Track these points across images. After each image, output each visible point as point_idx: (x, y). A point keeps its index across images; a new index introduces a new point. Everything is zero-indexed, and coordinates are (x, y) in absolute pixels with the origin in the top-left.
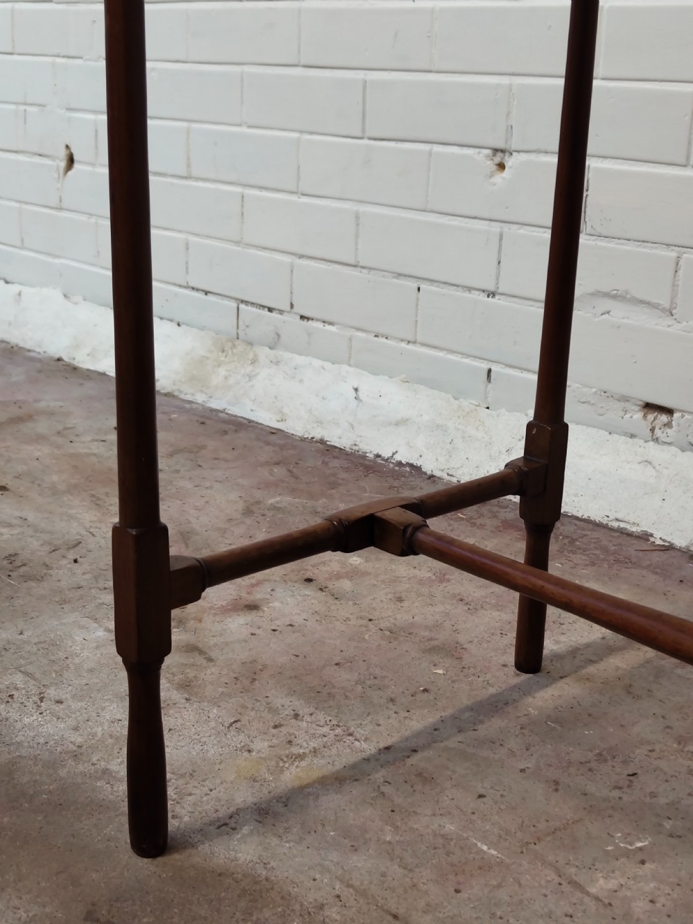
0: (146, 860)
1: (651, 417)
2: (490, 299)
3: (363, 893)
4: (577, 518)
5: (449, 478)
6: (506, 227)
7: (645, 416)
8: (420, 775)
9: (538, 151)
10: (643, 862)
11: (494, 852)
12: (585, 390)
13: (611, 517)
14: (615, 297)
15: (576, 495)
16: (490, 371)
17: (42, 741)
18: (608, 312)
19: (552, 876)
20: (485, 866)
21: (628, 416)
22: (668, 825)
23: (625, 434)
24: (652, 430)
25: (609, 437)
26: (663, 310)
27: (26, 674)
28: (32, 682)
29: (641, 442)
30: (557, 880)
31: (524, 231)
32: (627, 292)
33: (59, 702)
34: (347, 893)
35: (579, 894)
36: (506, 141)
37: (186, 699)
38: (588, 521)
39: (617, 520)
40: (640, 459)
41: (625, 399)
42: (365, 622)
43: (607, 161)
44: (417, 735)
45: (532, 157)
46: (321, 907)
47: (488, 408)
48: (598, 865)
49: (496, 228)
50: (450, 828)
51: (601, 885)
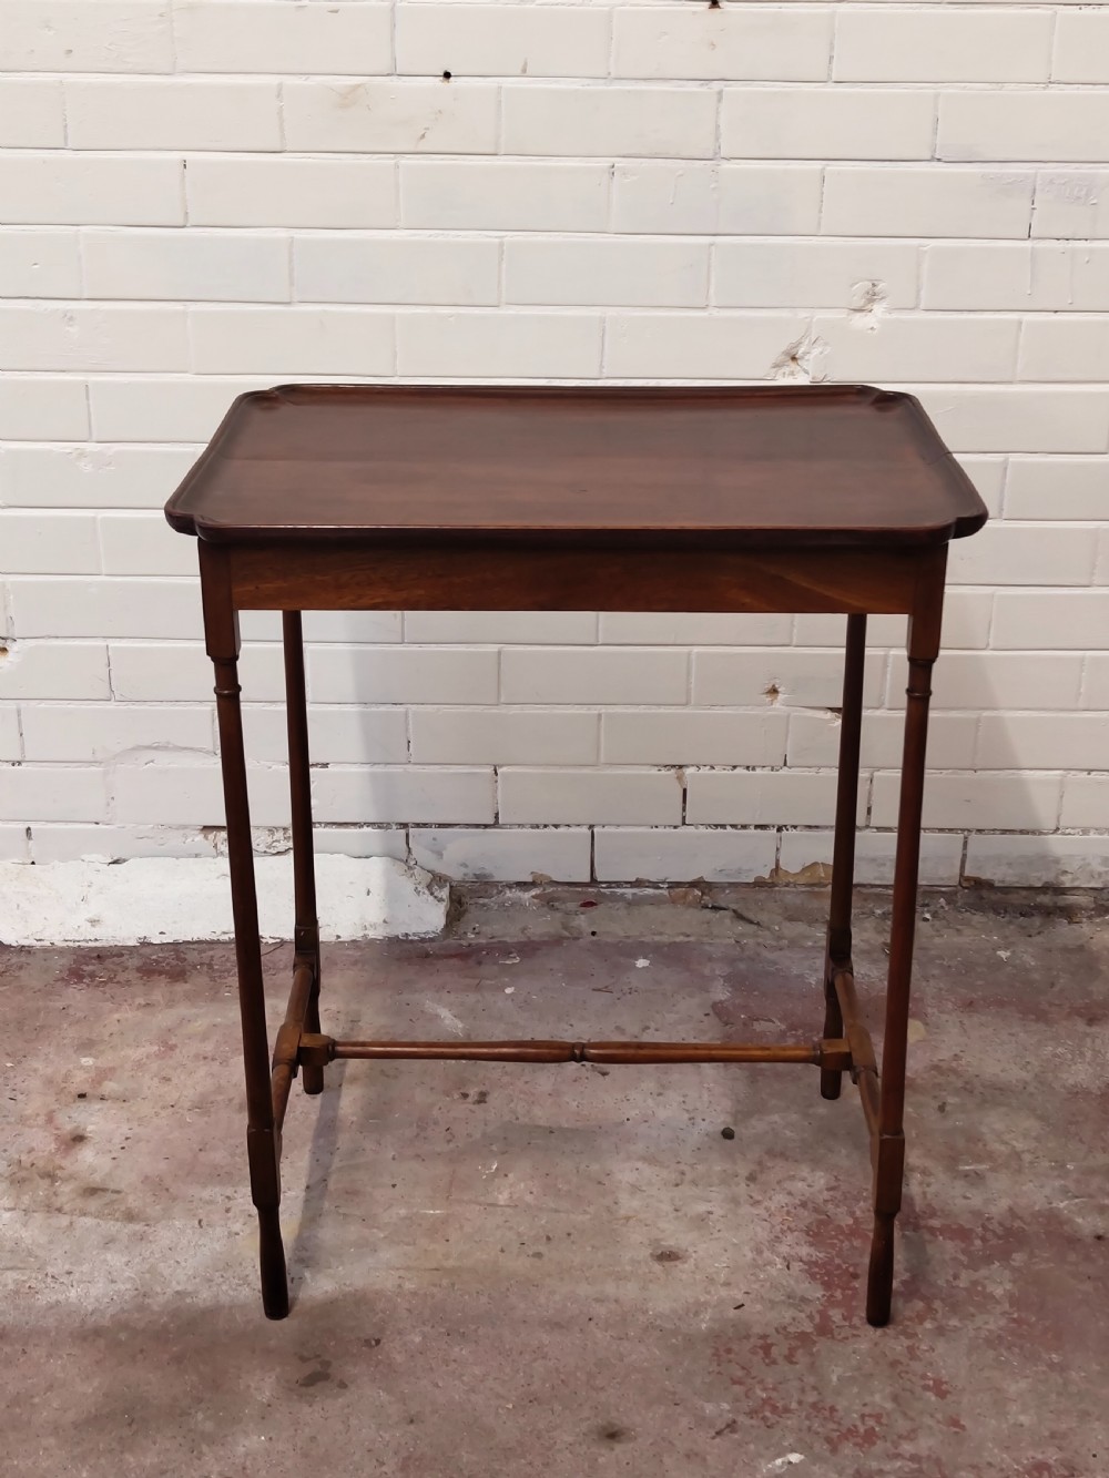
0: (285, 1319)
1: (211, 836)
2: (16, 767)
3: (408, 1269)
4: (188, 942)
5: (39, 943)
6: (23, 704)
7: (206, 838)
8: (347, 1193)
9: (50, 637)
10: (506, 1176)
11: (438, 1212)
12: (141, 827)
13: (218, 933)
14: (156, 748)
15: (175, 922)
16: (29, 829)
17: (106, 1300)
18: (152, 761)
19: (478, 1208)
20: (445, 1221)
21: (189, 840)
22: (494, 1148)
23: (189, 856)
24: (215, 846)
25: (177, 862)
26: (208, 752)
27: (8, 1269)
28: (28, 1272)
29: (210, 859)
30: (482, 1208)
31: (43, 705)
32: (168, 743)
33: (69, 1273)
34: (401, 1273)
35: (499, 1209)
36: (8, 630)
37: (147, 1225)
38: (199, 942)
39: (224, 933)
40: (217, 875)
41: (185, 827)
42: (171, 1109)
43: (125, 640)
44: (312, 1171)
45: (41, 642)
46: (400, 1286)
47: (33, 863)
48: (490, 1190)
49: (12, 705)
50: (403, 1212)
51: (503, 1198)
